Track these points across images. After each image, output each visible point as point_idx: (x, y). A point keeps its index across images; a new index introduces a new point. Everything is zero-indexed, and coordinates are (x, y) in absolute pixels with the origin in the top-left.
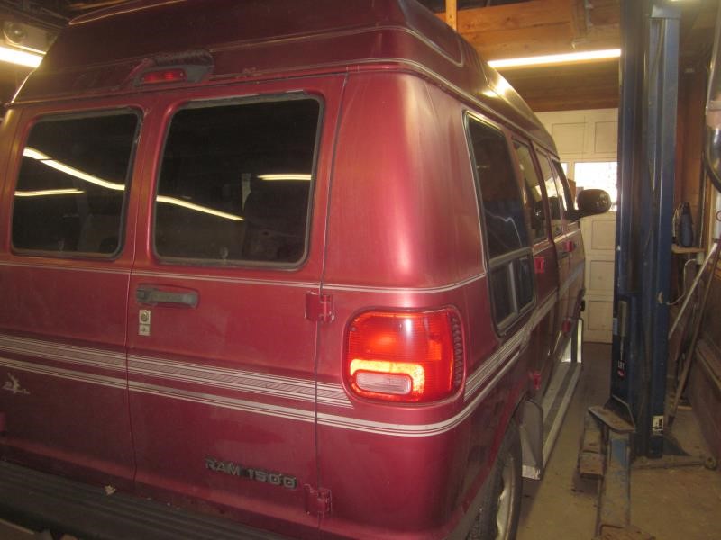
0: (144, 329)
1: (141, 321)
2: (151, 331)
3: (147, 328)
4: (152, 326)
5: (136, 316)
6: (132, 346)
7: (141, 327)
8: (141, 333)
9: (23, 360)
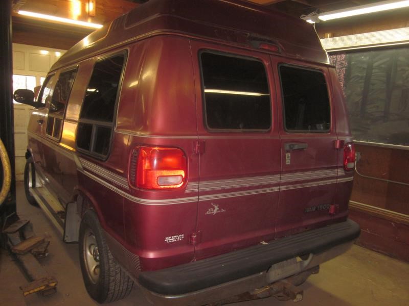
0: (288, 162)
1: (287, 159)
2: (291, 162)
3: (289, 161)
4: (291, 160)
5: (284, 157)
6: (284, 170)
7: (287, 161)
8: (287, 163)
9: (223, 192)
